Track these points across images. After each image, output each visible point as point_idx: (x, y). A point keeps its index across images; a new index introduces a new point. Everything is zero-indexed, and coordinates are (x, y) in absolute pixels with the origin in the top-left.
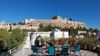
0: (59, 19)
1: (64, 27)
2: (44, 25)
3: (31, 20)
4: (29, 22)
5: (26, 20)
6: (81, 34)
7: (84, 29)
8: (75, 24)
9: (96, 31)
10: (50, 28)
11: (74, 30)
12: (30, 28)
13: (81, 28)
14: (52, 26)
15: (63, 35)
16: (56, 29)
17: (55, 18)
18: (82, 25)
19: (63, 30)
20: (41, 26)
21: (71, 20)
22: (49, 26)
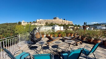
0: (58, 19)
1: (60, 24)
2: (48, 23)
3: (40, 20)
4: (39, 21)
5: (38, 20)
6: (71, 28)
7: (72, 25)
8: (67, 22)
9: (79, 26)
10: (52, 25)
11: (66, 26)
12: (40, 25)
13: (70, 24)
14: (53, 23)
15: (60, 28)
16: (56, 25)
17: (55, 18)
18: (71, 22)
19: (60, 25)
20: (47, 23)
21: (64, 20)
22: (52, 23)
